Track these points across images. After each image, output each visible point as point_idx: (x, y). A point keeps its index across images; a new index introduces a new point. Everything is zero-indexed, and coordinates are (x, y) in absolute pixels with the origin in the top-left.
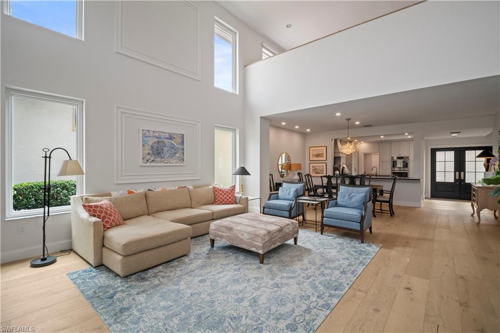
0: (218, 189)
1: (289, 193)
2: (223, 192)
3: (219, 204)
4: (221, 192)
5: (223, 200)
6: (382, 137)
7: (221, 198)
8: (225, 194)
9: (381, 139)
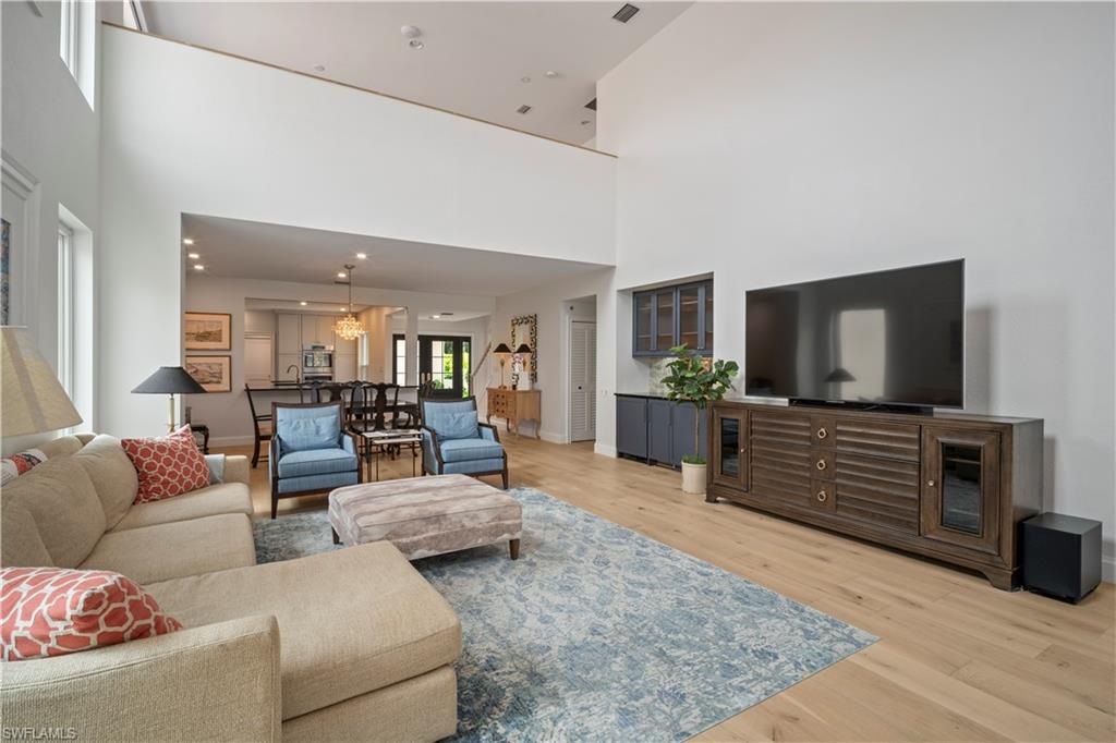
0: (152, 446)
1: (317, 432)
2: (172, 453)
3: (165, 497)
4: (165, 455)
5: (181, 481)
6: (303, 304)
7: (172, 475)
8: (182, 458)
9: (300, 308)
